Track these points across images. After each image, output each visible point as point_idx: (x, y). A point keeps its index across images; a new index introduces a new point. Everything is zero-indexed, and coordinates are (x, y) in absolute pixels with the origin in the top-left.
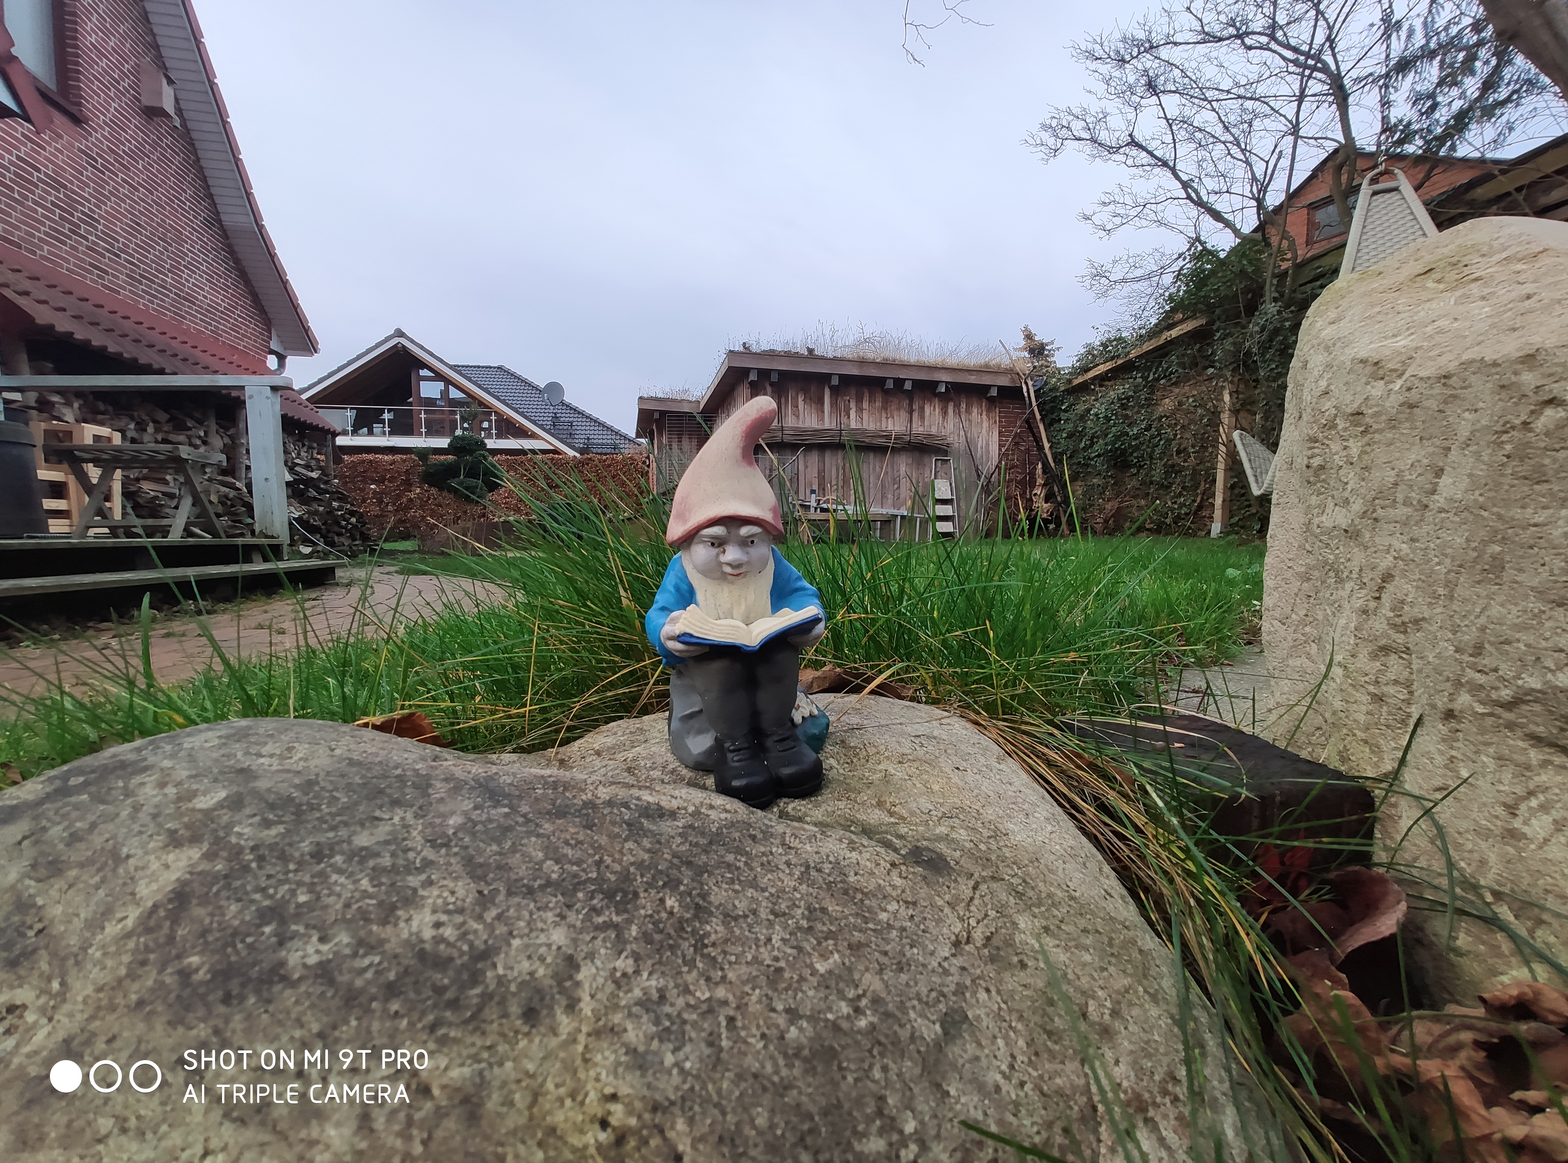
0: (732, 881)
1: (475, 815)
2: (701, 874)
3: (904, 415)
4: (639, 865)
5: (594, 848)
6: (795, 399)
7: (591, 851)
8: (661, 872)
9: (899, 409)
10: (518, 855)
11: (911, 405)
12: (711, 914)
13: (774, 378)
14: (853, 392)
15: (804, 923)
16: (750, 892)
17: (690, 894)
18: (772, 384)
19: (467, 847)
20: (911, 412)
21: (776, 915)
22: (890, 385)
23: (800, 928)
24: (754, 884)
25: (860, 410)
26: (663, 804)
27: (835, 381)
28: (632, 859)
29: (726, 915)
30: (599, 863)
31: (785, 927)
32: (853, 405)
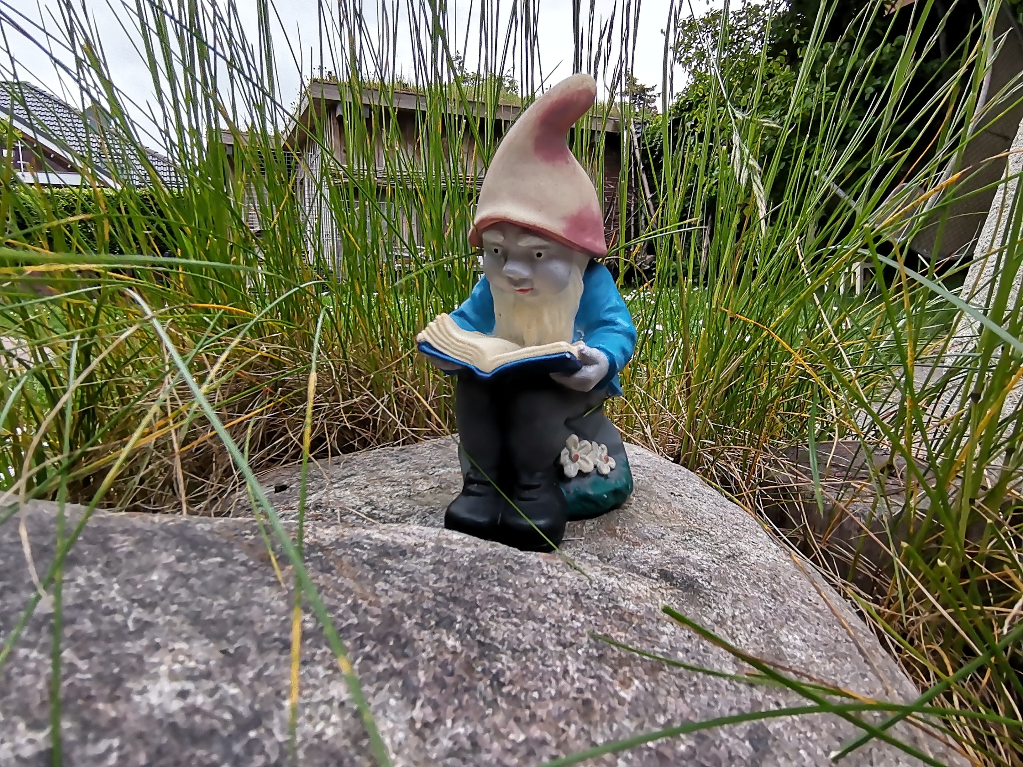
0: (507, 615)
1: (181, 567)
2: (472, 610)
4: (401, 605)
5: (343, 593)
7: (340, 596)
8: (428, 611)
10: (255, 608)
12: (498, 651)
15: (594, 652)
16: (531, 624)
17: (468, 632)
19: (186, 604)
21: (564, 646)
23: (591, 657)
24: (530, 615)
26: (399, 541)
28: (391, 601)
29: (514, 651)
30: (354, 607)
31: (577, 657)
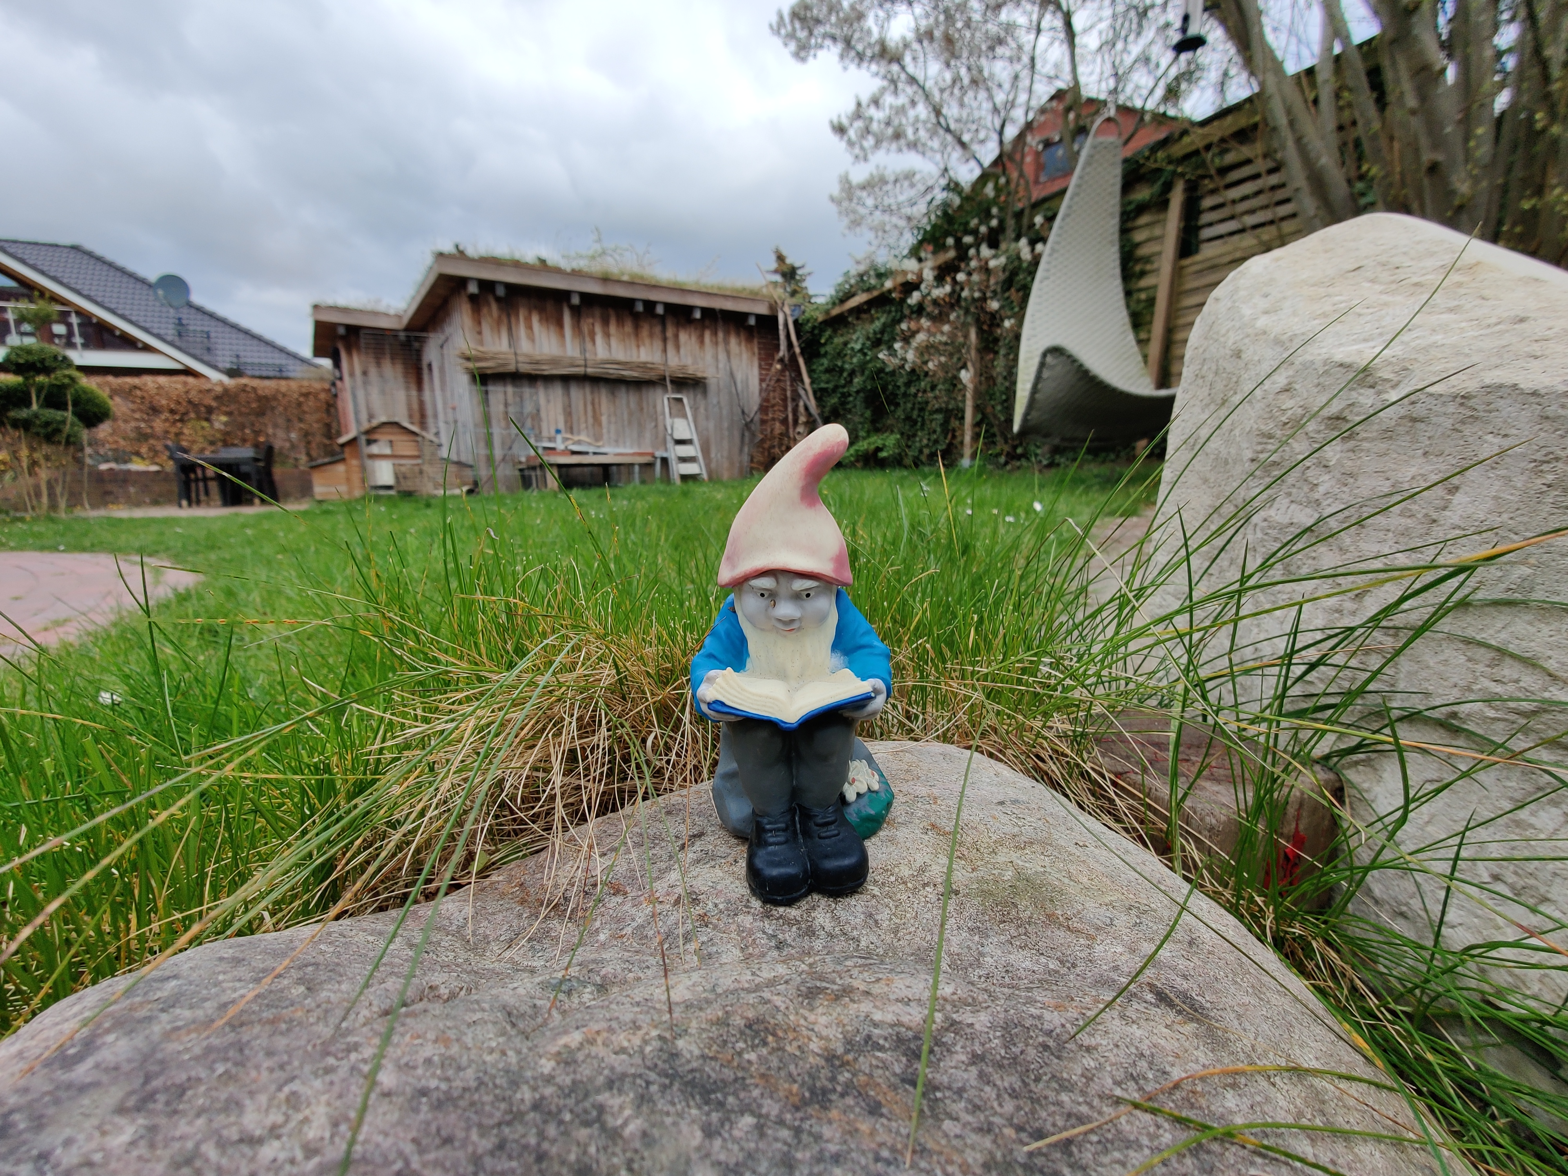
3: (658, 344)
6: (528, 320)
9: (651, 335)
13: (500, 292)
14: (597, 314)
18: (498, 300)
20: (665, 340)
22: (640, 307)
25: (607, 336)
27: (576, 300)
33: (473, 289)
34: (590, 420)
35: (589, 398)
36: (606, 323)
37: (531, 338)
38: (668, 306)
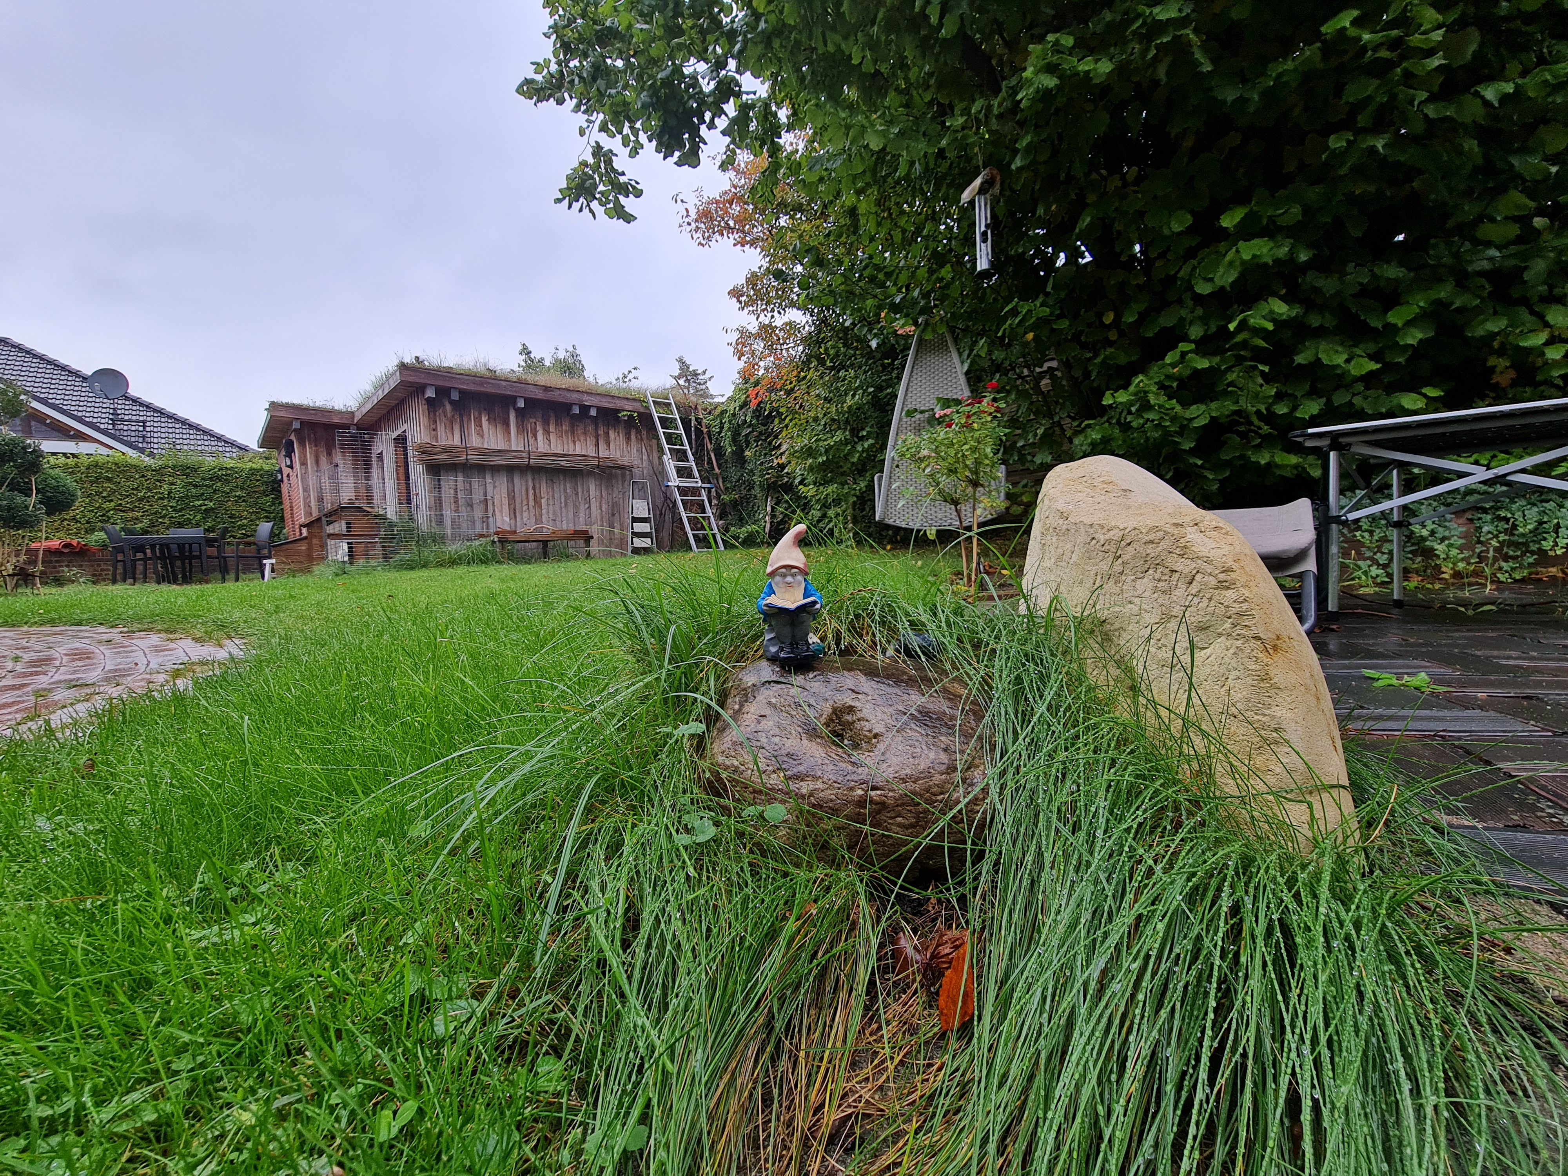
3: (591, 441)
6: (478, 420)
9: (585, 433)
11: (596, 430)
13: (455, 396)
14: (539, 414)
18: (452, 402)
20: (597, 437)
22: (576, 410)
25: (547, 432)
27: (521, 404)
32: (539, 428)
33: (430, 393)
34: (532, 503)
35: (531, 484)
36: (546, 423)
37: (481, 434)
38: (599, 409)
